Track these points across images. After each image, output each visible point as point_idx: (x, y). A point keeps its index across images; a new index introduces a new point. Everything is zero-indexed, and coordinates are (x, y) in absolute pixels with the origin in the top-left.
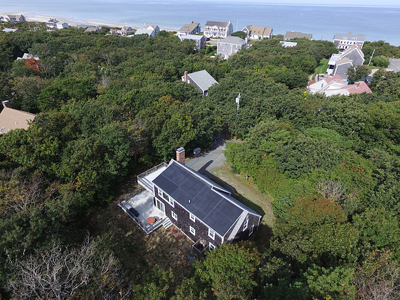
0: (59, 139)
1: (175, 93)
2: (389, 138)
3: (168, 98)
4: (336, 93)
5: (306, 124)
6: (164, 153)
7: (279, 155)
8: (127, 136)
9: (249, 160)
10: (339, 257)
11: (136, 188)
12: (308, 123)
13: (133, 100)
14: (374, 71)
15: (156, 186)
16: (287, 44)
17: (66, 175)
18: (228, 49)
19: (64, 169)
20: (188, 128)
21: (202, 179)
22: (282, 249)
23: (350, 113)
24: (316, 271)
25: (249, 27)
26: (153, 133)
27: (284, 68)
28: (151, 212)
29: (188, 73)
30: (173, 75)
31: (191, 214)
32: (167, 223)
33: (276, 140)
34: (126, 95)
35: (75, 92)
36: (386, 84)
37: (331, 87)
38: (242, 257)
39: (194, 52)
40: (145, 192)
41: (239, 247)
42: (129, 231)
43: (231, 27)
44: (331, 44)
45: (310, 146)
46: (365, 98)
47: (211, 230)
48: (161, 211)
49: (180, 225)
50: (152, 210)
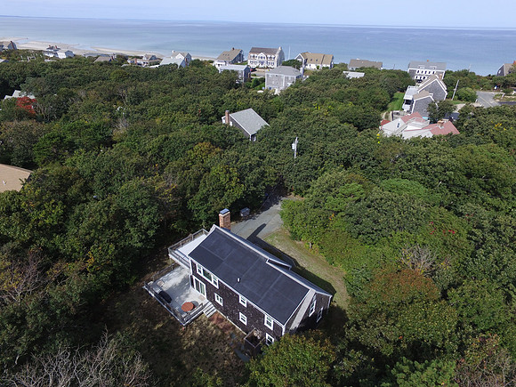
0: (64, 202)
1: (214, 139)
2: (484, 189)
3: (206, 145)
4: (415, 134)
5: (382, 174)
6: (203, 216)
7: (351, 216)
8: (154, 196)
9: (313, 222)
10: (434, 346)
11: (166, 264)
12: (385, 174)
13: (160, 148)
14: (460, 106)
15: (194, 261)
16: (352, 75)
17: (74, 250)
18: (279, 82)
19: (71, 242)
20: (233, 184)
21: (254, 249)
22: (362, 339)
23: (435, 159)
24: (407, 367)
25: (304, 54)
26: (188, 191)
27: (350, 104)
28: (187, 296)
29: (230, 112)
30: (210, 115)
31: (240, 296)
32: (209, 310)
33: (345, 196)
34: (152, 143)
35: (84, 140)
36: (475, 122)
37: (409, 128)
38: (311, 353)
39: (237, 87)
40: (179, 269)
41: (307, 339)
42: (158, 322)
43: (281, 54)
44: (405, 74)
45: (389, 203)
46: (451, 141)
47: (268, 317)
48: (201, 294)
49: (226, 311)
50: (188, 293)
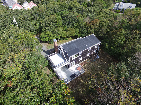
28: (72, 70)
31: (89, 48)
47: (96, 45)
48: (73, 66)
49: (82, 60)
50: (70, 70)
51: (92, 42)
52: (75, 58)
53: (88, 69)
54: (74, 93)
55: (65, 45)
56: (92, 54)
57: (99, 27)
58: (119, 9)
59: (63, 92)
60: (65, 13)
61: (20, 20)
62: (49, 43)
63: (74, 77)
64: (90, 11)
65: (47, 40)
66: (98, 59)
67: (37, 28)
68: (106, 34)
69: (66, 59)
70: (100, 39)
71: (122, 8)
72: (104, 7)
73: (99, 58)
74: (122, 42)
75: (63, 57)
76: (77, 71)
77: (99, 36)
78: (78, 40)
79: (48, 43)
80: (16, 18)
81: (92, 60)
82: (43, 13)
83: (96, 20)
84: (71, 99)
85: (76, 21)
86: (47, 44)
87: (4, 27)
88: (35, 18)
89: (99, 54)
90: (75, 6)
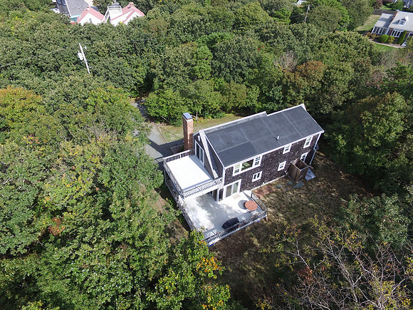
15: (230, 167)
31: (285, 147)
42: (251, 242)
47: (309, 139)
48: (233, 195)
49: (263, 180)
50: (225, 206)
51: (297, 128)
52: (240, 172)
53: (279, 210)
54: (229, 274)
55: (216, 132)
56: (294, 164)
57: (323, 84)
58: (391, 31)
59: (198, 266)
60: (222, 38)
61: (97, 53)
62: (168, 124)
63: (235, 228)
64: (298, 35)
65: (164, 114)
66: (310, 181)
67: (141, 80)
68: (341, 108)
69: (214, 172)
70: (323, 120)
71: (400, 28)
72: (342, 24)
73: (313, 177)
74: (393, 135)
75: (205, 167)
76: (245, 211)
77: (320, 113)
78: (252, 120)
79: (165, 122)
80: (86, 48)
81: (290, 183)
82: (160, 35)
83: (315, 62)
84: (220, 292)
85: (251, 62)
86: (163, 125)
87: (53, 73)
88: (136, 49)
89: (315, 167)
90: (253, 20)
